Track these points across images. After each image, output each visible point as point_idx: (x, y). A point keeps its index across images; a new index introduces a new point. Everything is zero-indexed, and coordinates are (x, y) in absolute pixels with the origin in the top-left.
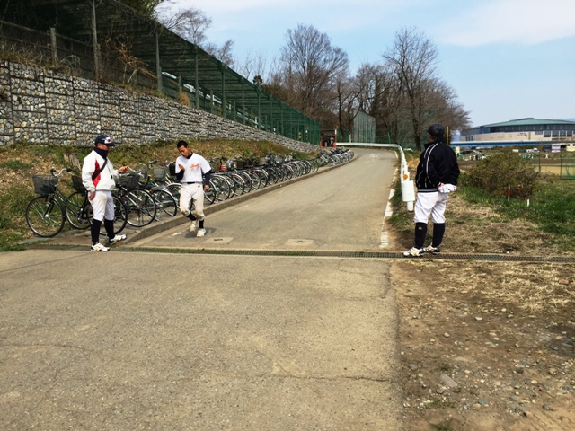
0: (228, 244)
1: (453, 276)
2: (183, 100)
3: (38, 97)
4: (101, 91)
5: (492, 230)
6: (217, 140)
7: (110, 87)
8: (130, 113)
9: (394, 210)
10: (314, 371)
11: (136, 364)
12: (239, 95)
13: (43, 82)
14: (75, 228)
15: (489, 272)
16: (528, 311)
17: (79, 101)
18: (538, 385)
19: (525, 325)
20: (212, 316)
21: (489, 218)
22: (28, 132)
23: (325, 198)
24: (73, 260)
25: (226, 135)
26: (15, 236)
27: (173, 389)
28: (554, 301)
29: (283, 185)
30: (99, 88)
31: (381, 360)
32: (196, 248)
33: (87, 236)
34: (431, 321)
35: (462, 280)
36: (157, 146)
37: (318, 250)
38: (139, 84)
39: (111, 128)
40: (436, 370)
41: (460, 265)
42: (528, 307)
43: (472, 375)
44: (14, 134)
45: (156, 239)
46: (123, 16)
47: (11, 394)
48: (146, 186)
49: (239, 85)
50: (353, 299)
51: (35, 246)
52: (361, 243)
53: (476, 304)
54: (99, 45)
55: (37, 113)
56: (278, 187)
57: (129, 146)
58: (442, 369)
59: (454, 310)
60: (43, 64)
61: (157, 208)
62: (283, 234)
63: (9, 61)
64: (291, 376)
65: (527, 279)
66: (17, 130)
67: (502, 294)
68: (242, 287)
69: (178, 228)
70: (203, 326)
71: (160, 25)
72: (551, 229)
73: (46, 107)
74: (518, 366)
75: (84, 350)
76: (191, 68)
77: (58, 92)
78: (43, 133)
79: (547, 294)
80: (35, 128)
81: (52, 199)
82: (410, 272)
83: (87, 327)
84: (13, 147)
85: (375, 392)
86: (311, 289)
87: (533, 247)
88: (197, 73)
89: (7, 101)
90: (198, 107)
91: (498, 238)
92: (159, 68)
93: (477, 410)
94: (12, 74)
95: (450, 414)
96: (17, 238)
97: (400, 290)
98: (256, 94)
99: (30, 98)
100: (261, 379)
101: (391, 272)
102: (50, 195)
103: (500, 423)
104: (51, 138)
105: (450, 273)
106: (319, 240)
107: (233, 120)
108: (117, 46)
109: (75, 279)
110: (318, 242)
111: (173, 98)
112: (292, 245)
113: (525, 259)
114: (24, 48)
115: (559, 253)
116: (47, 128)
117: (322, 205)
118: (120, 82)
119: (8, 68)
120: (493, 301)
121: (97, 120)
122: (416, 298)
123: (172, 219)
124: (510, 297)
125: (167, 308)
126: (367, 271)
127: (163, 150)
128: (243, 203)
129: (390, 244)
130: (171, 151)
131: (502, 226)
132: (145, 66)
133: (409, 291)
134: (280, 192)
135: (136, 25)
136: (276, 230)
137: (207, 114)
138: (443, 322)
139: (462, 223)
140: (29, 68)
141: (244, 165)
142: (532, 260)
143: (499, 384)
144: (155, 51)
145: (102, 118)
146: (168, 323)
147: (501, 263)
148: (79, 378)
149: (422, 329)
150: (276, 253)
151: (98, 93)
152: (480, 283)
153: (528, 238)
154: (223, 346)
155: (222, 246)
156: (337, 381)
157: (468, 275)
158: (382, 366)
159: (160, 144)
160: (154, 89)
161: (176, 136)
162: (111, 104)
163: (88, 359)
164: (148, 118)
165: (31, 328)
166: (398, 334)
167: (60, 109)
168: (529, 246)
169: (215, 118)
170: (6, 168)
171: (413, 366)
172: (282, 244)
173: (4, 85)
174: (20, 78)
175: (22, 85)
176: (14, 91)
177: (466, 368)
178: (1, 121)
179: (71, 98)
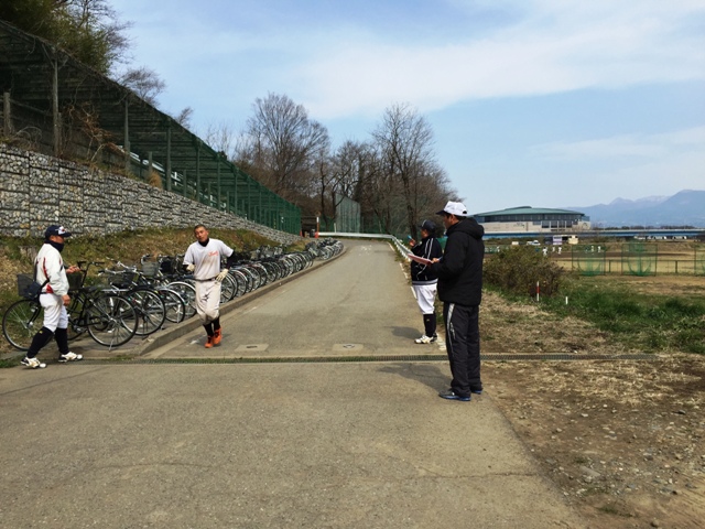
0: (267, 351)
1: (536, 377)
2: (155, 181)
4: (61, 170)
5: (551, 329)
6: (190, 229)
7: (72, 165)
8: (94, 196)
10: (460, 470)
11: (269, 475)
12: (214, 175)
15: (571, 372)
17: (35, 182)
18: (672, 468)
19: (633, 419)
20: (314, 426)
24: (91, 375)
28: (649, 395)
30: (60, 166)
31: (518, 457)
32: (232, 357)
35: (549, 379)
36: (125, 237)
38: (105, 162)
39: (71, 214)
40: (573, 463)
41: (536, 366)
42: (627, 402)
43: (609, 464)
45: (174, 349)
47: (156, 513)
49: (213, 164)
53: (574, 402)
54: (60, 115)
57: (92, 236)
58: (578, 462)
59: (556, 408)
62: (324, 339)
64: (442, 477)
65: (611, 376)
67: (596, 392)
68: (323, 395)
69: (190, 335)
70: (311, 436)
72: (606, 327)
77: (12, 170)
79: (638, 389)
85: (532, 485)
86: (399, 394)
87: (598, 345)
88: (169, 148)
90: (170, 188)
91: (560, 338)
92: (127, 143)
93: (630, 493)
95: (609, 499)
98: (232, 175)
100: (413, 480)
103: (657, 501)
105: (531, 373)
106: (371, 344)
107: (207, 204)
108: (82, 116)
109: (117, 395)
110: (369, 346)
111: (142, 178)
113: (595, 357)
115: (626, 350)
117: (344, 305)
118: (83, 158)
120: (590, 398)
121: (55, 204)
122: (512, 399)
123: (181, 324)
124: (605, 394)
136: (312, 334)
137: (180, 197)
139: (514, 322)
142: (603, 359)
143: (637, 470)
144: (123, 122)
145: (61, 202)
147: (575, 361)
149: (535, 429)
150: (329, 360)
151: (58, 171)
152: (567, 382)
153: (589, 336)
154: (349, 453)
155: (261, 353)
156: (490, 478)
157: (551, 374)
158: (522, 462)
159: (128, 234)
160: (122, 167)
161: (146, 224)
162: (72, 185)
163: (212, 474)
164: (114, 202)
165: (115, 449)
166: (516, 433)
167: (12, 191)
168: (593, 344)
169: (189, 203)
171: (550, 461)
172: (330, 350)
177: (600, 459)
179: (26, 178)
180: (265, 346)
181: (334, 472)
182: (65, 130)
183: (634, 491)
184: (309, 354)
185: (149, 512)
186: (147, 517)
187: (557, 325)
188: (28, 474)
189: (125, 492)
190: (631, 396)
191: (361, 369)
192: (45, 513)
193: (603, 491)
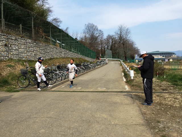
0: (81, 89)
2: (57, 46)
3: (16, 45)
4: (34, 43)
5: (158, 85)
6: (67, 58)
7: (37, 42)
8: (42, 50)
9: (126, 79)
10: (124, 123)
11: (73, 122)
12: (73, 44)
13: (18, 40)
14: (31, 85)
15: (161, 97)
16: (176, 107)
17: (28, 46)
19: (176, 110)
20: (87, 109)
21: (155, 81)
22: (13, 56)
23: (103, 76)
24: (36, 94)
25: (69, 56)
26: (14, 88)
27: (86, 128)
29: (89, 72)
30: (34, 42)
31: (141, 120)
32: (72, 90)
33: (36, 87)
35: (154, 99)
36: (50, 60)
37: (108, 91)
39: (37, 54)
40: (156, 122)
42: (176, 106)
43: (167, 123)
44: (9, 56)
45: (58, 88)
47: (42, 130)
48: (52, 72)
49: (73, 41)
50: (125, 104)
51: (22, 90)
52: (120, 89)
53: (160, 105)
54: (34, 29)
55: (16, 50)
56: (88, 72)
58: (158, 122)
59: (155, 107)
60: (18, 35)
62: (96, 86)
63: (8, 34)
64: (118, 124)
65: (173, 98)
66: (10, 55)
67: (167, 102)
68: (92, 101)
69: (63, 85)
70: (86, 112)
72: (174, 84)
73: (18, 48)
74: (178, 121)
75: (56, 119)
76: (60, 36)
77: (22, 43)
78: (17, 56)
79: (179, 102)
80: (15, 54)
82: (138, 97)
83: (53, 113)
84: (8, 60)
85: (142, 128)
87: (171, 89)
89: (7, 46)
90: (62, 48)
91: (160, 87)
92: (51, 36)
93: (171, 132)
94: (9, 38)
95: (164, 133)
96: (15, 88)
98: (78, 44)
99: (14, 46)
100: (110, 125)
101: (133, 97)
102: (25, 75)
103: (178, 134)
104: (19, 58)
106: (108, 88)
107: (71, 51)
108: (39, 30)
109: (41, 99)
111: (55, 45)
112: (100, 89)
113: (169, 93)
114: (12, 30)
115: (179, 91)
116: (18, 55)
118: (40, 40)
119: (8, 36)
120: (165, 104)
121: (33, 52)
123: (60, 82)
124: (170, 103)
125: (73, 107)
126: (126, 97)
127: (52, 61)
129: (129, 89)
130: (54, 61)
132: (47, 36)
136: (93, 85)
137: (64, 50)
138: (153, 110)
140: (14, 36)
141: (77, 65)
142: (172, 93)
143: (175, 125)
144: (50, 31)
146: (75, 111)
147: (163, 94)
148: (59, 126)
149: (148, 112)
150: (96, 92)
152: (160, 99)
153: (169, 87)
154: (95, 117)
155: (79, 90)
156: (131, 125)
157: (155, 97)
158: (142, 122)
159: (51, 59)
160: (49, 42)
161: (55, 56)
162: (37, 47)
163: (58, 121)
164: (47, 51)
165: (37, 113)
166: (142, 113)
167: (22, 49)
168: (169, 89)
169: (66, 51)
170: (7, 67)
171: (150, 122)
172: (97, 89)
173: (6, 41)
174: (11, 39)
175: (12, 41)
176: (9, 43)
177: (164, 122)
178: (5, 52)
179: (26, 45)
181: (89, 122)
182: (35, 33)
183: (172, 131)
184: (91, 90)
185: (40, 130)
186: (39, 131)
187: (160, 84)
188: (14, 119)
189: (36, 125)
190: (177, 104)
191: (103, 94)
192: (16, 128)
193: (163, 131)
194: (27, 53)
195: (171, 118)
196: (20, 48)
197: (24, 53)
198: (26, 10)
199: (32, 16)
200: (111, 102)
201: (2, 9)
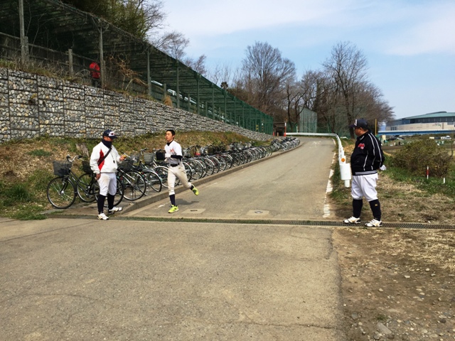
0: (202, 214)
1: (384, 241)
2: (167, 102)
3: (58, 101)
4: (105, 96)
5: (415, 203)
6: (192, 132)
7: (112, 93)
8: (127, 112)
9: (333, 187)
10: (273, 319)
11: (131, 311)
12: (210, 97)
13: (62, 90)
14: (84, 201)
15: (414, 238)
16: (448, 270)
17: (88, 104)
19: (446, 282)
20: (191, 272)
21: (412, 194)
22: (50, 128)
23: (277, 177)
24: (82, 226)
25: (200, 128)
26: (37, 208)
27: (160, 332)
29: (244, 167)
30: (104, 94)
31: (328, 310)
32: (177, 217)
33: (92, 208)
34: (367, 278)
35: (392, 244)
36: (147, 137)
37: (273, 219)
38: (134, 90)
39: (112, 124)
40: (373, 319)
41: (389, 232)
42: (448, 267)
43: (403, 324)
44: (39, 129)
45: (145, 210)
46: (123, 40)
48: (139, 169)
49: (210, 90)
50: (303, 260)
51: (53, 216)
52: (308, 214)
53: (404, 264)
54: (105, 62)
55: (57, 113)
56: (241, 168)
57: (126, 137)
58: (378, 319)
59: (386, 269)
60: (63, 76)
61: (146, 186)
62: (245, 207)
63: (37, 75)
64: (254, 323)
65: (446, 244)
66: (41, 126)
67: (425, 257)
68: (213, 249)
69: (162, 201)
70: (183, 280)
71: (150, 46)
73: (63, 109)
74: (441, 317)
75: (90, 299)
76: (173, 78)
77: (73, 97)
78: (61, 129)
80: (55, 125)
81: (67, 179)
82: (349, 238)
83: (93, 280)
84: (38, 139)
86: (268, 251)
87: (450, 217)
88: (178, 81)
89: (35, 105)
90: (179, 106)
91: (421, 210)
92: (149, 78)
94: (39, 84)
96: (40, 210)
97: (340, 252)
98: (223, 96)
99: (53, 103)
100: (231, 325)
101: (333, 238)
102: (66, 176)
104: (67, 132)
105: (382, 238)
107: (205, 116)
108: (118, 62)
109: (84, 242)
110: (273, 212)
111: (160, 100)
112: (252, 215)
113: (443, 227)
114: (48, 65)
116: (64, 125)
117: (276, 182)
118: (120, 89)
119: (36, 80)
120: (418, 262)
121: (102, 118)
122: (355, 259)
123: (157, 194)
124: (432, 259)
125: (153, 266)
126: (314, 237)
127: (151, 140)
128: (213, 181)
129: (331, 214)
130: (157, 141)
131: (423, 200)
132: (139, 77)
133: (348, 253)
134: (242, 172)
135: (133, 45)
136: (239, 203)
137: (185, 112)
138: (378, 279)
139: (391, 197)
140: (52, 79)
141: (213, 151)
142: (449, 228)
143: (426, 331)
144: (147, 65)
145: (106, 116)
146: (156, 277)
147: (423, 230)
148: (86, 322)
149: (359, 286)
150: (239, 222)
151: (103, 97)
152: (407, 247)
153: (445, 210)
154: (199, 297)
155: (197, 215)
156: (292, 328)
157: (397, 240)
159: (149, 136)
160: (145, 94)
161: (161, 129)
162: (112, 105)
163: (93, 306)
164: (140, 116)
165: (49, 281)
166: (341, 289)
167: (74, 110)
168: (446, 216)
169: (191, 115)
170: (32, 156)
171: (354, 316)
172: (244, 214)
173: (33, 92)
174: (45, 87)
175: (46, 92)
176: (40, 97)
177: (398, 318)
178: (30, 119)
179: (83, 102)
180: (204, 210)
181: (178, 312)
182: (107, 71)
184: (228, 217)
189: (28, 315)
191: (255, 230)
194: (87, 122)
195: (421, 308)
196: (67, 109)
197: (80, 122)
198: (85, 14)
199: (100, 28)
200: (266, 253)
201: (22, 12)
